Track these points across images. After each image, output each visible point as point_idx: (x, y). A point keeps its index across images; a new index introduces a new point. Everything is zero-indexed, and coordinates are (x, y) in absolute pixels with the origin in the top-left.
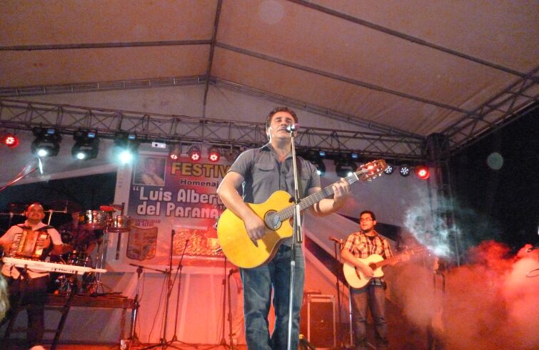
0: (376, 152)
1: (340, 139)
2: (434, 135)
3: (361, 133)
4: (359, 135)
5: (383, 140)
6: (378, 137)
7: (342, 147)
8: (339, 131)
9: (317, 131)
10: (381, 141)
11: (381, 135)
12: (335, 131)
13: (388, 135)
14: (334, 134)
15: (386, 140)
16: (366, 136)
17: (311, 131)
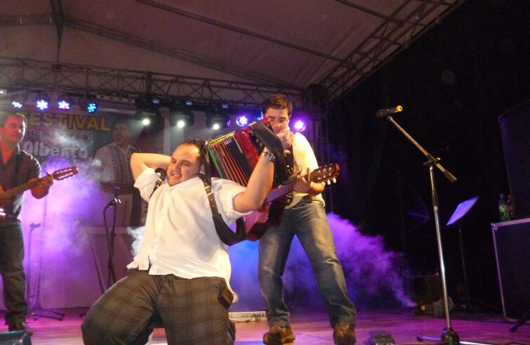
0: (251, 103)
1: (213, 89)
2: (312, 86)
3: (236, 83)
4: (233, 85)
5: (261, 91)
6: (255, 87)
7: (215, 97)
8: (212, 80)
9: (187, 80)
10: (259, 92)
11: (258, 86)
12: (207, 80)
13: (265, 85)
14: (206, 83)
15: (265, 92)
16: (241, 86)
17: (180, 80)
